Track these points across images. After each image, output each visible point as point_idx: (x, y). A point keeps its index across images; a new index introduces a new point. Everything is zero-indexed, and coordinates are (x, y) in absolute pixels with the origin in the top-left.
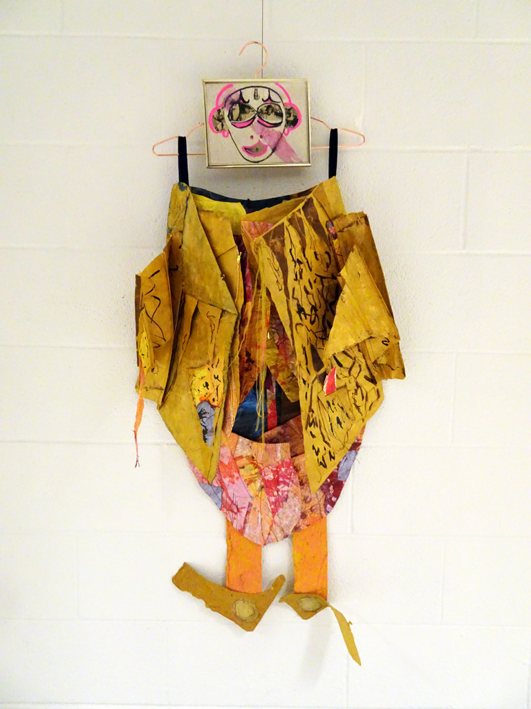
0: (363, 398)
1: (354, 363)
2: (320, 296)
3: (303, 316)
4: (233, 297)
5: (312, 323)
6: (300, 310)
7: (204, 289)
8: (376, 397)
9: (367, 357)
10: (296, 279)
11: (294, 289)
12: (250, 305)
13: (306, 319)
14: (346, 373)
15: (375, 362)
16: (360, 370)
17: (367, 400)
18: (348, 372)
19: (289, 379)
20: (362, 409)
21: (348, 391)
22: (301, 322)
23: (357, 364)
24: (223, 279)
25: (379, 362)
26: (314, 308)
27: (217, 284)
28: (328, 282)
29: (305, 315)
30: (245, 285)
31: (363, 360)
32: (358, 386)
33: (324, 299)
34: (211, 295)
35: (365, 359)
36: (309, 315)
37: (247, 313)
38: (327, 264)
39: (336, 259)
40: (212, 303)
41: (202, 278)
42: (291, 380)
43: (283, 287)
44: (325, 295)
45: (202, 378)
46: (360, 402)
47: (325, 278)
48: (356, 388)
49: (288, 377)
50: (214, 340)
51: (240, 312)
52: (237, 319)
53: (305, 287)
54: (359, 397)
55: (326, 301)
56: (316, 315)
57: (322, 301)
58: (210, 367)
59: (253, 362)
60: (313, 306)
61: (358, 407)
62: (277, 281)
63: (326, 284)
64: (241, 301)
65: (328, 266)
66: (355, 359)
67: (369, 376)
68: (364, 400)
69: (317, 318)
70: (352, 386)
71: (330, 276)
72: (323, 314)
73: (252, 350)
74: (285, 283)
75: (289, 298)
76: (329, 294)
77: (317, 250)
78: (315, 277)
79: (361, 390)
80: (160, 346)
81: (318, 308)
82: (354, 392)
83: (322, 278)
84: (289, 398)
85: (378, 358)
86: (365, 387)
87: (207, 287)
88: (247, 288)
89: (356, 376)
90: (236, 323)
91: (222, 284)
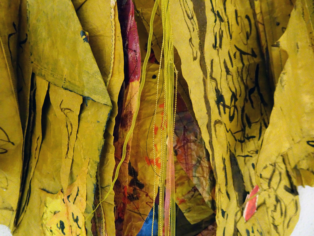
0: (282, 214)
1: (274, 171)
2: (239, 79)
3: (221, 108)
4: (104, 71)
5: (231, 118)
6: (220, 99)
7: (56, 62)
8: (294, 211)
9: (287, 162)
10: (215, 47)
11: (212, 62)
12: (136, 87)
13: (225, 113)
14: (265, 186)
15: (295, 168)
16: (280, 180)
17: (285, 216)
18: (267, 184)
19: (190, 196)
20: (280, 228)
21: (267, 208)
22: (219, 118)
23: (277, 172)
24: (85, 40)
25: (298, 168)
26: (234, 96)
27: (74, 51)
28: (248, 60)
29: (225, 106)
30: (126, 49)
31: (283, 166)
32: (278, 200)
33: (244, 83)
34: (66, 71)
35: (285, 164)
36: (228, 107)
37: (130, 103)
38: (247, 33)
39: (257, 29)
40: (67, 85)
41: (53, 44)
42: (192, 196)
43: (199, 54)
44: (244, 78)
45: (55, 213)
46: (279, 220)
47: (245, 53)
48: (275, 203)
49: (189, 192)
50: (71, 151)
51: (116, 100)
52: (111, 114)
53: (225, 62)
54: (277, 215)
55: (246, 87)
56: (235, 107)
57: (243, 87)
58: (65, 198)
59: (141, 186)
60: (233, 93)
61: (276, 227)
62: (190, 40)
63: (246, 63)
64: (118, 79)
65: (248, 38)
66: (275, 166)
67: (289, 186)
68: (283, 217)
69: (236, 113)
70: (271, 202)
71: (249, 51)
72: (242, 106)
73: (140, 165)
74: (202, 47)
75: (206, 76)
76: (248, 78)
77: (238, 9)
78: (235, 50)
79: (281, 205)
80: (6, 151)
81: (238, 97)
82: (273, 208)
83: (242, 53)
84: (188, 219)
85: (299, 162)
86: (284, 200)
87: (61, 58)
88: (131, 55)
89: (275, 188)
90: (109, 122)
91: (84, 48)
